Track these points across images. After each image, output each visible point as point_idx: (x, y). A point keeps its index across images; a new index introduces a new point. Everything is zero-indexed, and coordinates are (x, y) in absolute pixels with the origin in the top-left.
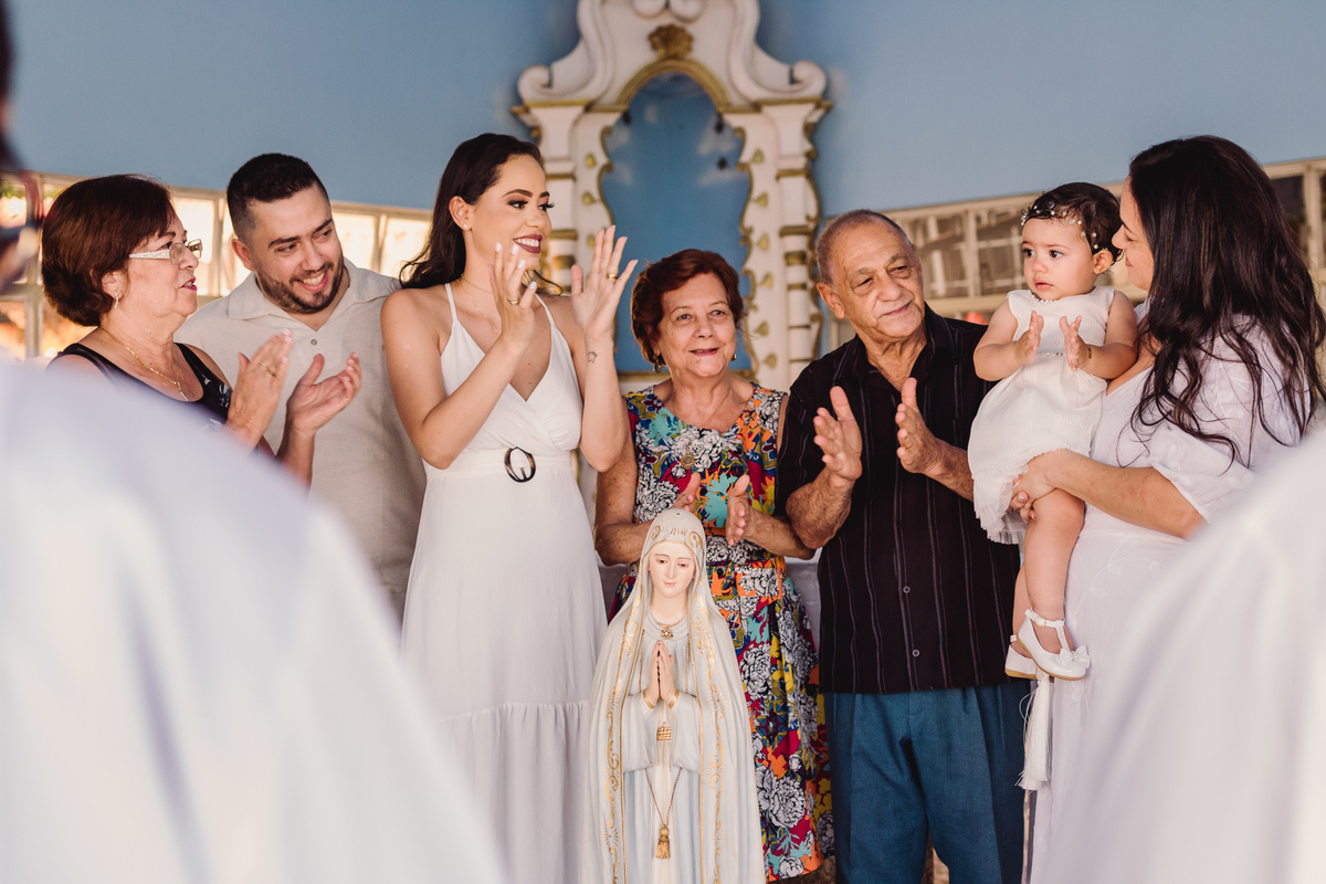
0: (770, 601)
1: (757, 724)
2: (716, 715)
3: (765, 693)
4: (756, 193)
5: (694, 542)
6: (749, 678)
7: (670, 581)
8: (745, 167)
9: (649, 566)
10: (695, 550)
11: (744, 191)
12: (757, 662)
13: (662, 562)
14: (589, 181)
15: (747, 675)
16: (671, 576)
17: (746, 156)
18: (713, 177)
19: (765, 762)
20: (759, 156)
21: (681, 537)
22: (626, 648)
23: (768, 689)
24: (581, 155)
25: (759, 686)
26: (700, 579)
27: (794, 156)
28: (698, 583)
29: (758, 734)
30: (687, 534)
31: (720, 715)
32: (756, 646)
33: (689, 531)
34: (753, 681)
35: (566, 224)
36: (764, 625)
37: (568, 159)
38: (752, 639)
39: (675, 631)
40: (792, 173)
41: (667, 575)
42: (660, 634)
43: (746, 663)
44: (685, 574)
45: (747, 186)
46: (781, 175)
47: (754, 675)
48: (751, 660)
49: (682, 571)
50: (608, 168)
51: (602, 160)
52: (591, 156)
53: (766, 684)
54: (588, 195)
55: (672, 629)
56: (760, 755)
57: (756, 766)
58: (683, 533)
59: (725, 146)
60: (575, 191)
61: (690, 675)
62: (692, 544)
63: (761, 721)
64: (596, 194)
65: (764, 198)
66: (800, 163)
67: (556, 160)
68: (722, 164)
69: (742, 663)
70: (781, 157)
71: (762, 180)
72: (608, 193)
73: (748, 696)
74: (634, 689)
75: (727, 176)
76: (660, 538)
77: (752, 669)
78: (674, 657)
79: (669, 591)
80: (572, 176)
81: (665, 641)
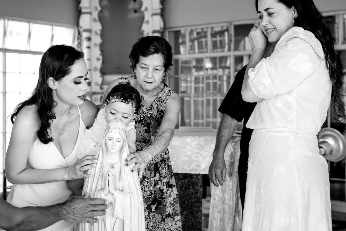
0: (155, 163)
1: (147, 206)
2: (130, 198)
3: (151, 195)
4: (146, 20)
5: (123, 132)
6: (144, 191)
7: (114, 147)
8: (142, 12)
9: (105, 141)
10: (123, 136)
11: (142, 19)
12: (148, 185)
13: (110, 140)
14: (95, 15)
15: (144, 189)
16: (114, 145)
17: (143, 9)
18: (133, 15)
19: (149, 219)
20: (146, 9)
21: (118, 131)
22: (96, 172)
23: (152, 194)
24: (93, 7)
25: (148, 193)
26: (125, 146)
27: (157, 9)
28: (124, 148)
29: (146, 210)
30: (120, 130)
31: (132, 197)
32: (148, 179)
33: (121, 128)
34: (146, 192)
35: (88, 27)
36: (152, 171)
37: (89, 8)
38: (147, 177)
39: (115, 166)
40: (156, 14)
41: (112, 145)
42: (109, 167)
43: (143, 185)
44: (119, 145)
45: (143, 18)
46: (153, 15)
47: (147, 189)
48: (145, 184)
49: (118, 143)
50: (101, 12)
51: (99, 9)
52: (96, 8)
53: (151, 192)
54: (95, 19)
55: (114, 165)
56: (147, 217)
57: (145, 221)
58: (119, 129)
59: (137, 6)
60: (91, 18)
61: (121, 183)
62: (122, 133)
63: (148, 205)
64: (97, 18)
65: (148, 22)
66: (159, 11)
67: (85, 8)
68: (136, 11)
69: (142, 186)
70: (153, 9)
71: (147, 16)
72: (101, 19)
73: (143, 196)
74: (99, 188)
75: (137, 15)
76: (110, 131)
77: (146, 187)
78: (114, 176)
79: (113, 151)
80: (90, 13)
81: (111, 170)
